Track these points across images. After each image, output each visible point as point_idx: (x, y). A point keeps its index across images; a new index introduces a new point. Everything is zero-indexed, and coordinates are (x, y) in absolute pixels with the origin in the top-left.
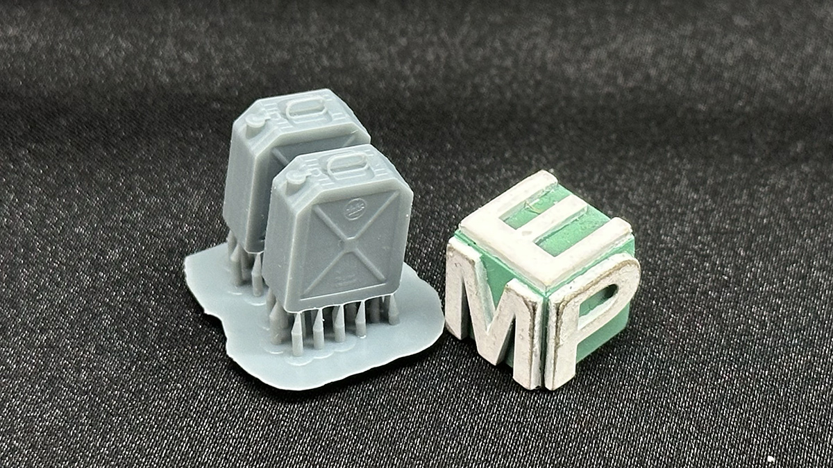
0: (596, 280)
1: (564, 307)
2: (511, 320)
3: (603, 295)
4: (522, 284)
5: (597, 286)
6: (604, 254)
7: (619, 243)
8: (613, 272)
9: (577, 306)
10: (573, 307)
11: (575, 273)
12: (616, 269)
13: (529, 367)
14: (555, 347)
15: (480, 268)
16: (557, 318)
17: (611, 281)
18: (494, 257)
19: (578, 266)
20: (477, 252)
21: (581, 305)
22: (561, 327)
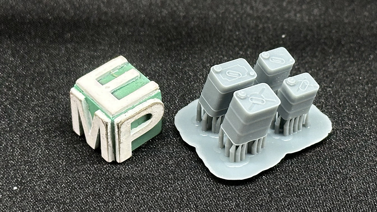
0: (138, 112)
1: (121, 125)
2: (98, 129)
3: (145, 118)
4: (102, 112)
5: (139, 115)
6: (145, 99)
7: (152, 94)
8: (148, 108)
9: (129, 124)
10: (127, 125)
11: (128, 108)
12: (150, 106)
13: (107, 152)
14: (119, 143)
15: (85, 103)
16: (118, 130)
17: (148, 112)
18: (91, 99)
19: (130, 105)
20: (84, 96)
21: (131, 124)
22: (121, 134)
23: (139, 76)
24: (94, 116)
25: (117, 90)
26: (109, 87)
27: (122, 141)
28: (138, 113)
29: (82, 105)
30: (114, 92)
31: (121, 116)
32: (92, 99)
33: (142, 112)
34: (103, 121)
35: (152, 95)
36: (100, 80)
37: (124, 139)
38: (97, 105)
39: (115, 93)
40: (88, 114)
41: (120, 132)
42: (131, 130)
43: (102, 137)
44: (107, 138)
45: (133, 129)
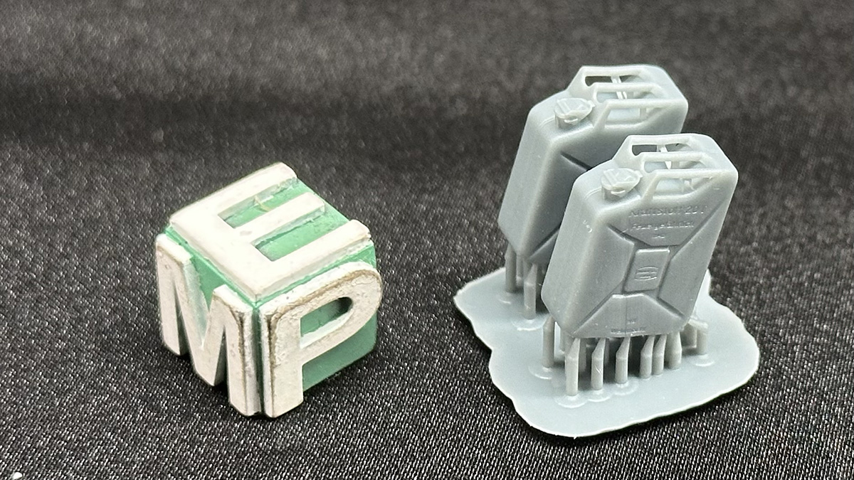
0: (319, 290)
1: (277, 319)
2: (222, 334)
3: (336, 309)
4: (232, 291)
5: (321, 298)
6: (333, 261)
7: (354, 250)
8: (342, 282)
9: (296, 320)
10: (291, 321)
11: (296, 281)
12: (347, 279)
13: (243, 389)
14: (271, 367)
15: (190, 272)
16: (270, 333)
17: (342, 293)
18: (205, 259)
19: (298, 273)
20: (188, 253)
21: (301, 319)
22: (276, 344)
23: (323, 210)
24: (213, 301)
25: (268, 241)
26: (250, 233)
27: (278, 362)
28: (317, 293)
29: (183, 275)
30: (263, 243)
31: (276, 299)
32: (208, 261)
33: (328, 292)
34: (232, 312)
35: (353, 253)
36: (229, 217)
37: (284, 357)
38: (219, 274)
39: (264, 247)
40: (198, 299)
41: (273, 337)
42: (302, 336)
43: (231, 351)
44: (243, 355)
45: (305, 335)
